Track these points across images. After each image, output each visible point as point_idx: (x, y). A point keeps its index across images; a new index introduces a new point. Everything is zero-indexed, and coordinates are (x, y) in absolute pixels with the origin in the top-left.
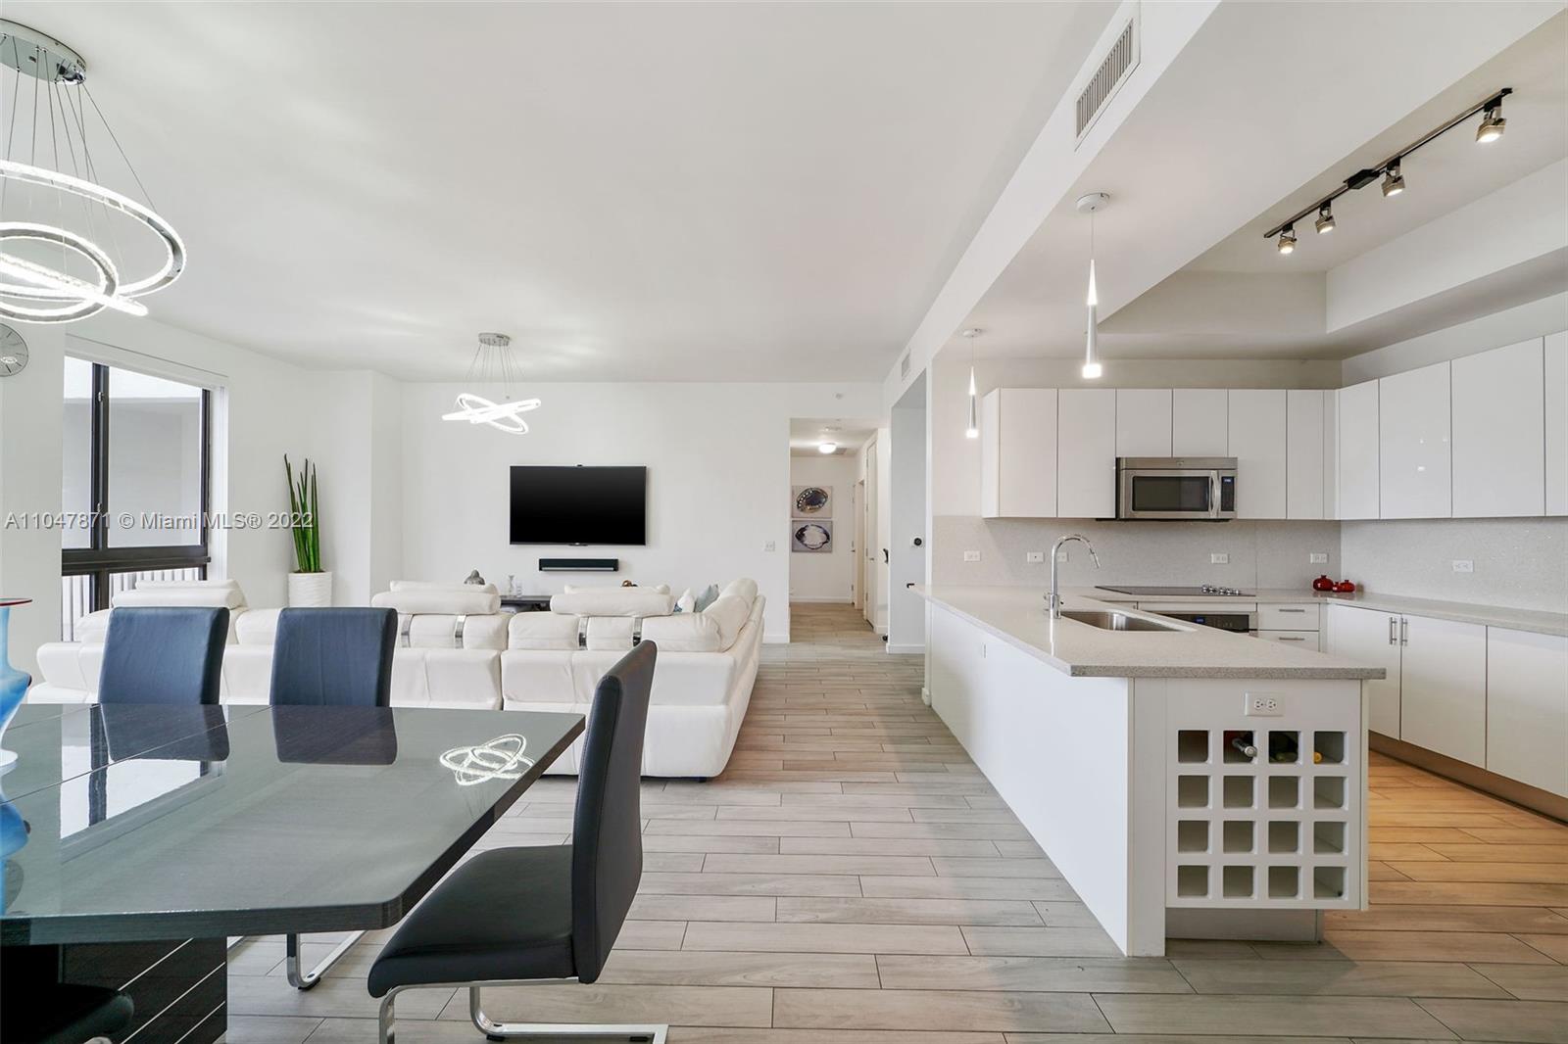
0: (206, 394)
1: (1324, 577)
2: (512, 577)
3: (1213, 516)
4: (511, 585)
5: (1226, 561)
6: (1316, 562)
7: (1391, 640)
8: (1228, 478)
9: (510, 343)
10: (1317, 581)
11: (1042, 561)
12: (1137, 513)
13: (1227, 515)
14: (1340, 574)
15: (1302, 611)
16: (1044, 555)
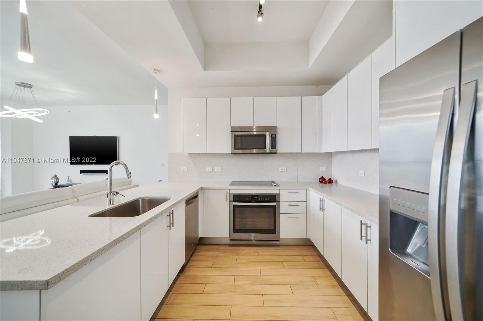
1: (322, 177)
2: (69, 177)
3: (268, 151)
4: (69, 180)
5: (285, 171)
6: (322, 170)
7: (320, 208)
8: (274, 135)
9: (33, 87)
10: (320, 179)
11: (212, 171)
12: (236, 150)
13: (273, 151)
14: (332, 175)
15: (298, 193)
16: (212, 168)
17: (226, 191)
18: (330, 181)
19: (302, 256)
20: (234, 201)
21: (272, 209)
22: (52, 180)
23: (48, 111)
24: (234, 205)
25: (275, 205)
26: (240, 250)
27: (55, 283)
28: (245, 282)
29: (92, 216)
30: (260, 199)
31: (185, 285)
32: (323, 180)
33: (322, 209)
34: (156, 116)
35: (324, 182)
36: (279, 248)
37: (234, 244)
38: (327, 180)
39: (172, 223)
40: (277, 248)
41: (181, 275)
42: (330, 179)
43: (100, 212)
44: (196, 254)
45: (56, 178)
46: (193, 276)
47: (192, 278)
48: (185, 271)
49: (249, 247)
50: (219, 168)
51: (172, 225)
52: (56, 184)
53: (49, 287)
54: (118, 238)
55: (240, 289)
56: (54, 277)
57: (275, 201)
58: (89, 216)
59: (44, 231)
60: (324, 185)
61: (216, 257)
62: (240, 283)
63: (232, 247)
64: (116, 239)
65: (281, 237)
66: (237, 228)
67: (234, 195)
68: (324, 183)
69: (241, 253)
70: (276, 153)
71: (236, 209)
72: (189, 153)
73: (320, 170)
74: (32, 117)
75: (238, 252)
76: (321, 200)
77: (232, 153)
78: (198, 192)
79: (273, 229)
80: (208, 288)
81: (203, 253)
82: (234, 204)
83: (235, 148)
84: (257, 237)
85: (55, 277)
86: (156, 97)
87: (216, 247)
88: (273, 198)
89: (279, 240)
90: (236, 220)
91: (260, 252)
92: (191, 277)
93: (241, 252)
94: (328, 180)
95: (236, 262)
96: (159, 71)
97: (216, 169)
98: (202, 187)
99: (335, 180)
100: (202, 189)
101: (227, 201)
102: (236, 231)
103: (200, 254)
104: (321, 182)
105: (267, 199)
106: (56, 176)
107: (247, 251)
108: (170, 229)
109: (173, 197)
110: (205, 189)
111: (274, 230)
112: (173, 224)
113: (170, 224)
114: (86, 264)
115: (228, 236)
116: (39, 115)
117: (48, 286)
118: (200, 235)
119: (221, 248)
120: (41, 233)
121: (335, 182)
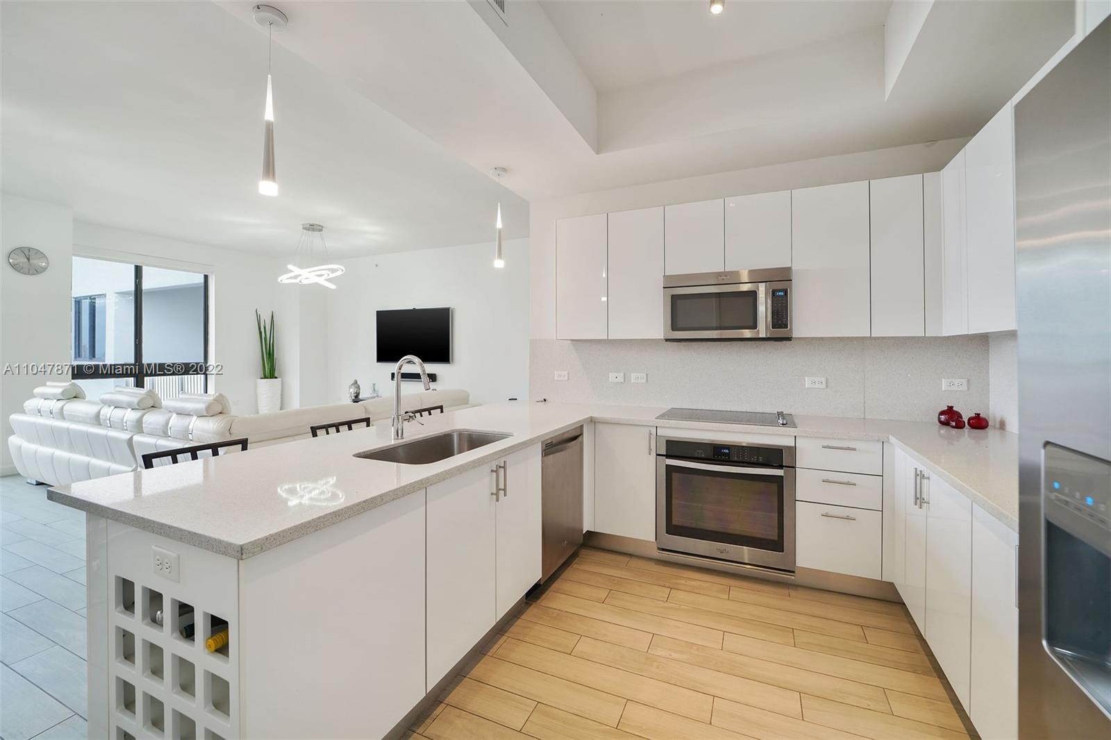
0: (206, 277)
1: (951, 408)
2: (374, 385)
3: (762, 335)
4: (374, 390)
5: (824, 386)
6: (949, 389)
7: (917, 499)
8: (780, 291)
9: (324, 229)
10: (942, 413)
11: (622, 380)
12: (675, 332)
13: (780, 332)
14: (988, 406)
15: (854, 449)
16: (624, 375)
17: (647, 430)
18: (979, 423)
19: (861, 626)
20: (668, 456)
21: (774, 487)
22: (351, 390)
23: (343, 269)
24: (667, 465)
25: (782, 476)
26: (682, 578)
27: (254, 554)
28: (675, 655)
29: (359, 456)
30: (738, 457)
31: (537, 627)
32: (951, 418)
33: (920, 500)
34: (499, 264)
35: (954, 424)
36: (793, 593)
37: (668, 561)
38: (965, 419)
39: (502, 486)
40: (786, 592)
41: (534, 605)
42: (978, 415)
43: (375, 449)
44: (575, 565)
45: (356, 385)
46: (559, 612)
47: (555, 615)
48: (544, 596)
49: (706, 573)
50: (640, 375)
51: (502, 493)
52: (356, 397)
53: (244, 556)
54: (371, 498)
55: (658, 667)
56: (251, 542)
57: (781, 467)
58: (354, 456)
59: (337, 477)
60: (954, 431)
61: (618, 582)
62: (664, 653)
63: (663, 566)
64: (367, 500)
65: (797, 565)
66: (675, 521)
67: (667, 441)
68: (953, 427)
69: (683, 584)
70: (789, 339)
71: (675, 476)
72: (573, 340)
73: (943, 389)
74: (322, 281)
75: (674, 581)
76: (920, 476)
77: (667, 340)
78: (582, 427)
79: (776, 538)
80: (584, 647)
81: (591, 567)
82: (667, 463)
83: (673, 329)
84: (728, 552)
85: (253, 543)
86: (499, 225)
87: (627, 559)
88: (774, 456)
89: (793, 572)
90: (675, 502)
91: (734, 593)
92: (553, 613)
93: (683, 582)
94: (969, 420)
95: (666, 605)
96: (504, 170)
97: (633, 376)
98: (591, 417)
99: (998, 420)
100: (591, 421)
101: (650, 454)
102: (672, 529)
103: (585, 567)
104: (945, 424)
105: (758, 459)
106: (356, 382)
107: (699, 583)
108: (497, 500)
109: (515, 434)
110: (599, 422)
111: (777, 541)
112: (505, 490)
113: (498, 490)
114: (307, 534)
115: (654, 540)
116: (332, 276)
117: (242, 554)
118: (587, 527)
119: (634, 563)
120: (332, 480)
121: (998, 426)
